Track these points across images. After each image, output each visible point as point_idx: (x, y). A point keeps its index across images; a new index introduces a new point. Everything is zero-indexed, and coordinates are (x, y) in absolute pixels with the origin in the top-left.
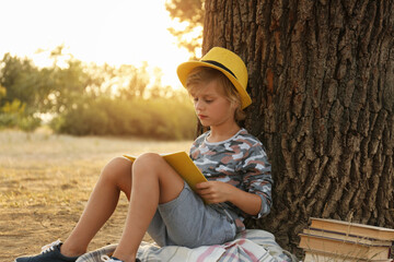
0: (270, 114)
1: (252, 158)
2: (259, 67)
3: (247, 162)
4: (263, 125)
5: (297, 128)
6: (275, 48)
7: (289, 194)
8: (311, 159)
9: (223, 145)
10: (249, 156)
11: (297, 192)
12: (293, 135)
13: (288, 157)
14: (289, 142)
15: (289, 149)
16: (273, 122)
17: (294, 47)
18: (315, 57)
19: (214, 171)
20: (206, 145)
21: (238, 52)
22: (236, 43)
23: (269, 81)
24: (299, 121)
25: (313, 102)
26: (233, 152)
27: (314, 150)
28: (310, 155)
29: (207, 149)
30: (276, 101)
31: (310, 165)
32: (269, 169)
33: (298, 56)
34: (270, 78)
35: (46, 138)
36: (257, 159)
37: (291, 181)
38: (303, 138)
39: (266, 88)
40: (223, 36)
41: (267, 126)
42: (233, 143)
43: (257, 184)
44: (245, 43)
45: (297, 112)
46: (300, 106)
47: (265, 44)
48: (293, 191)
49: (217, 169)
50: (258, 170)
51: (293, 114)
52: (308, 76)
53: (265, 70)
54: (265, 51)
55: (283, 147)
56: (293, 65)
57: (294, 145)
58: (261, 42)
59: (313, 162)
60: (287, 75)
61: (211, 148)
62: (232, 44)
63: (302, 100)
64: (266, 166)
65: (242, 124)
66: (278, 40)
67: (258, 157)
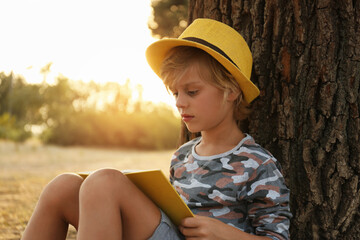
0: (287, 112)
1: (262, 182)
2: (269, 46)
3: (254, 187)
4: (275, 128)
5: (325, 132)
6: (293, 18)
7: (315, 227)
8: (346, 176)
9: (218, 161)
10: (257, 179)
11: (327, 225)
12: (320, 143)
13: (312, 175)
14: (313, 152)
15: (314, 162)
16: (291, 123)
17: (321, 16)
18: (352, 30)
19: (206, 198)
20: (194, 159)
21: (239, 28)
22: (236, 16)
23: (284, 66)
24: (328, 122)
25: (348, 95)
26: (233, 172)
27: (349, 164)
28: (344, 170)
29: (195, 166)
30: (295, 94)
31: (345, 185)
32: (287, 198)
33: (326, 29)
34: (286, 60)
35: (34, 149)
36: (268, 183)
37: (318, 209)
38: (334, 147)
39: (280, 75)
40: (218, 8)
41: (281, 130)
42: (233, 158)
43: (269, 220)
44: (248, 14)
45: (326, 110)
46: (330, 101)
47: (278, 13)
48: (320, 223)
49: (211, 196)
50: (270, 200)
51: (319, 112)
52: (341, 58)
53: (278, 50)
54: (277, 23)
55: (306, 158)
56: (319, 41)
57: (321, 156)
58: (273, 11)
59: (348, 181)
60: (310, 57)
61: (201, 165)
62: (229, 17)
63: (333, 91)
64: (283, 192)
65: (245, 128)
66: (297, 7)
67: (271, 179)
